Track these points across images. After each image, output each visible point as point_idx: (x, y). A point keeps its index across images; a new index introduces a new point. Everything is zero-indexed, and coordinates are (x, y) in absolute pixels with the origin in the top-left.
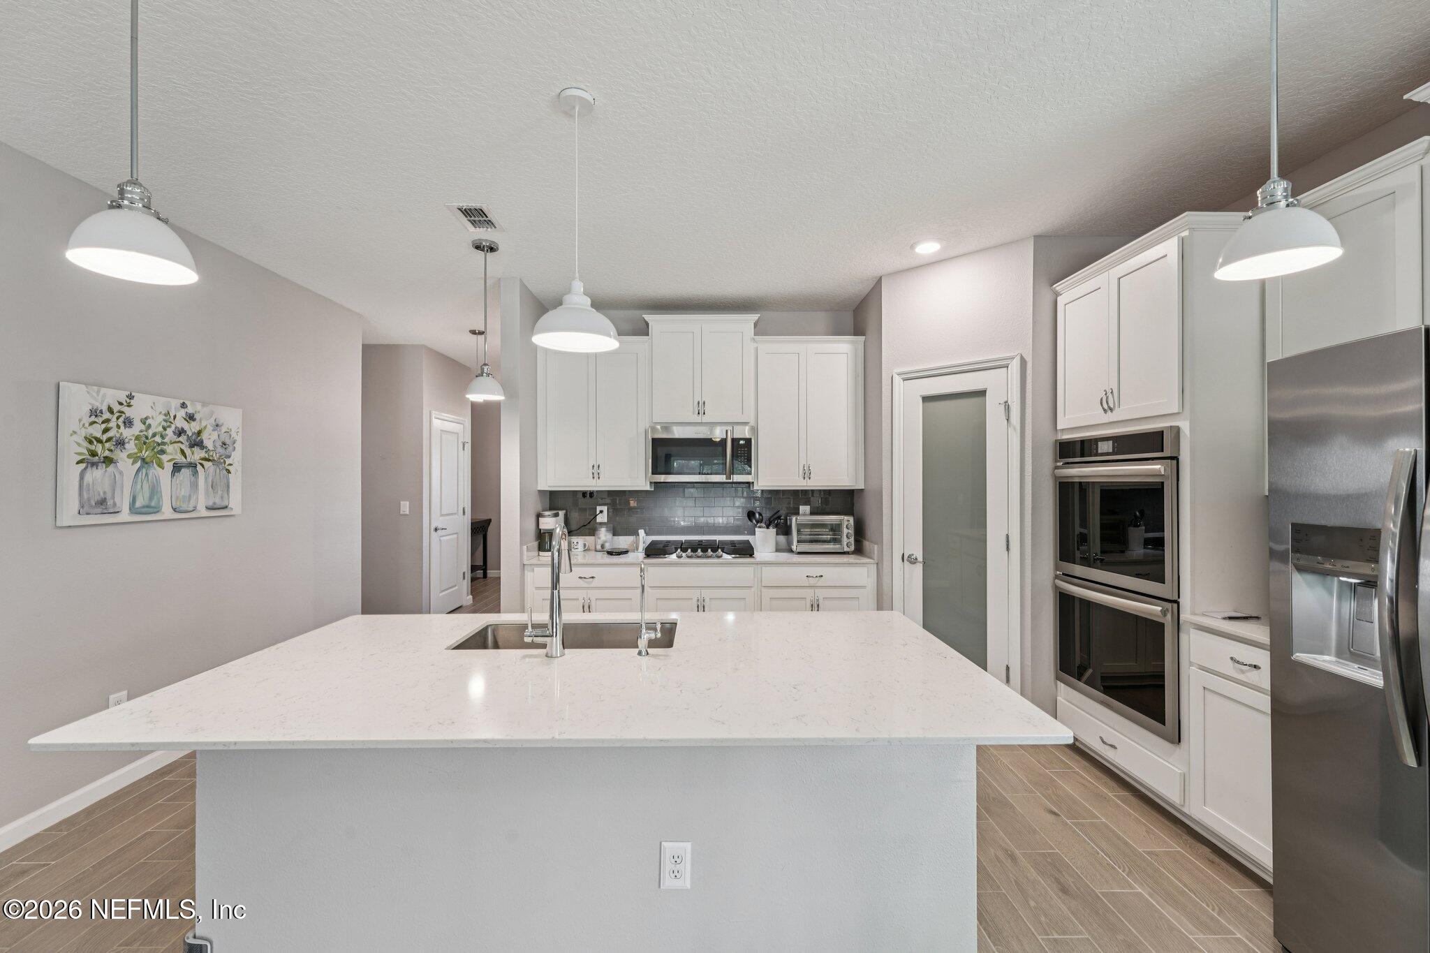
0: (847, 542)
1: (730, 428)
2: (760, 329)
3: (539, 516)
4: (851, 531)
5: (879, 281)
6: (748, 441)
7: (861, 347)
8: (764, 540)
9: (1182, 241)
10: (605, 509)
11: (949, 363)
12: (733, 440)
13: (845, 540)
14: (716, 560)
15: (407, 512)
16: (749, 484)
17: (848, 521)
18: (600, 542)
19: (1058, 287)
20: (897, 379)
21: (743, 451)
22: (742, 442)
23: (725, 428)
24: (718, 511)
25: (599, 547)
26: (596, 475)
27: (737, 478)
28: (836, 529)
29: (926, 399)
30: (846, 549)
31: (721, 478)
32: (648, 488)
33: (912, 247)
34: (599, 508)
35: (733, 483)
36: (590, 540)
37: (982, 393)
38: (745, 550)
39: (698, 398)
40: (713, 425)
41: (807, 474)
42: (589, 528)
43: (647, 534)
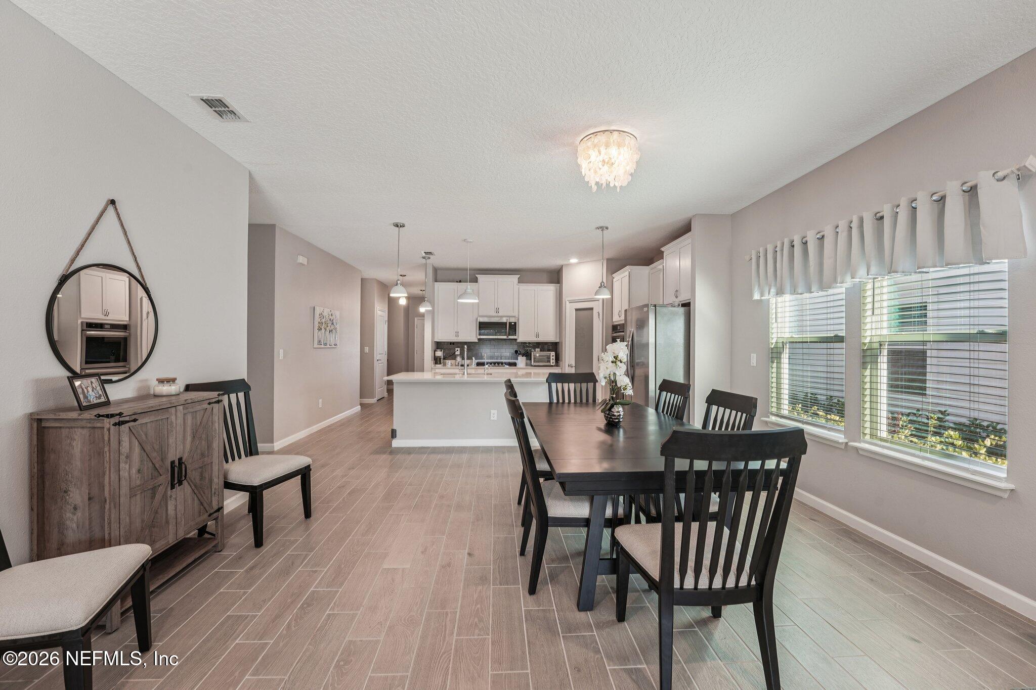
0: (553, 362)
1: (508, 318)
2: (520, 281)
3: (435, 351)
4: (554, 358)
5: (562, 266)
6: (515, 323)
7: (558, 288)
8: (521, 361)
9: (629, 272)
10: (459, 349)
11: (583, 298)
12: (509, 323)
13: (552, 361)
14: (503, 367)
15: (367, 352)
16: (516, 339)
17: (553, 353)
18: (457, 362)
19: (614, 275)
20: (567, 303)
21: (513, 328)
22: (513, 324)
23: (506, 318)
24: (503, 350)
25: (457, 364)
26: (457, 336)
27: (510, 337)
28: (549, 358)
29: (577, 310)
30: (552, 364)
31: (505, 337)
32: (477, 341)
33: (569, 260)
34: (456, 349)
35: (510, 339)
36: (453, 361)
37: (592, 309)
38: (515, 364)
39: (496, 307)
40: (502, 317)
41: (537, 336)
42: (453, 356)
43: (476, 359)
